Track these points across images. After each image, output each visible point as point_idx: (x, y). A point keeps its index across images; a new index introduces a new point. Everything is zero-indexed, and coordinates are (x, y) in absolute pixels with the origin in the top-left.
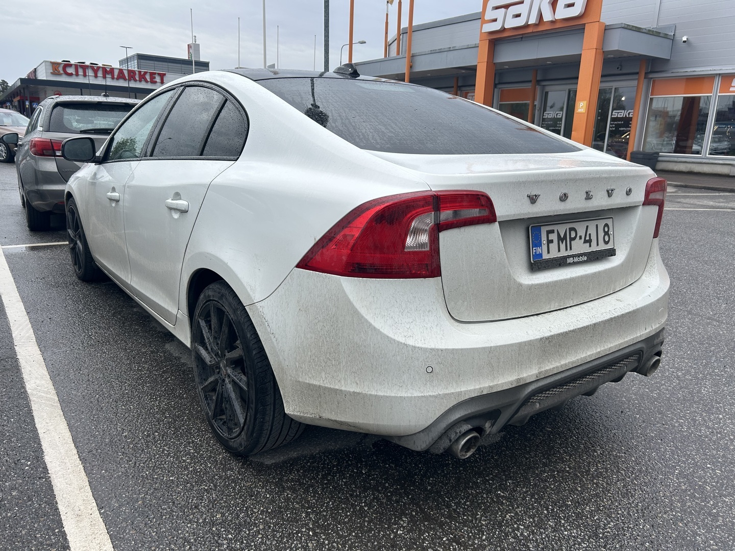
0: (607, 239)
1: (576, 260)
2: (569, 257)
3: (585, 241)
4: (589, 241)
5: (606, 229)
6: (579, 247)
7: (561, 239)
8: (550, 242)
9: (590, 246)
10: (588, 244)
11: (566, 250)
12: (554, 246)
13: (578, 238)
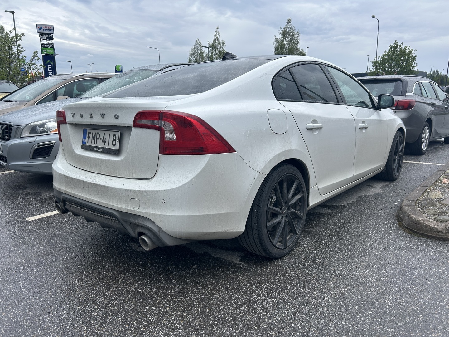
0: (114, 144)
1: (97, 149)
2: (95, 147)
3: (103, 141)
4: (104, 142)
5: (114, 138)
6: (100, 144)
7: (93, 137)
8: (89, 137)
9: (105, 145)
10: (104, 143)
11: (95, 143)
12: (90, 140)
13: (100, 138)
